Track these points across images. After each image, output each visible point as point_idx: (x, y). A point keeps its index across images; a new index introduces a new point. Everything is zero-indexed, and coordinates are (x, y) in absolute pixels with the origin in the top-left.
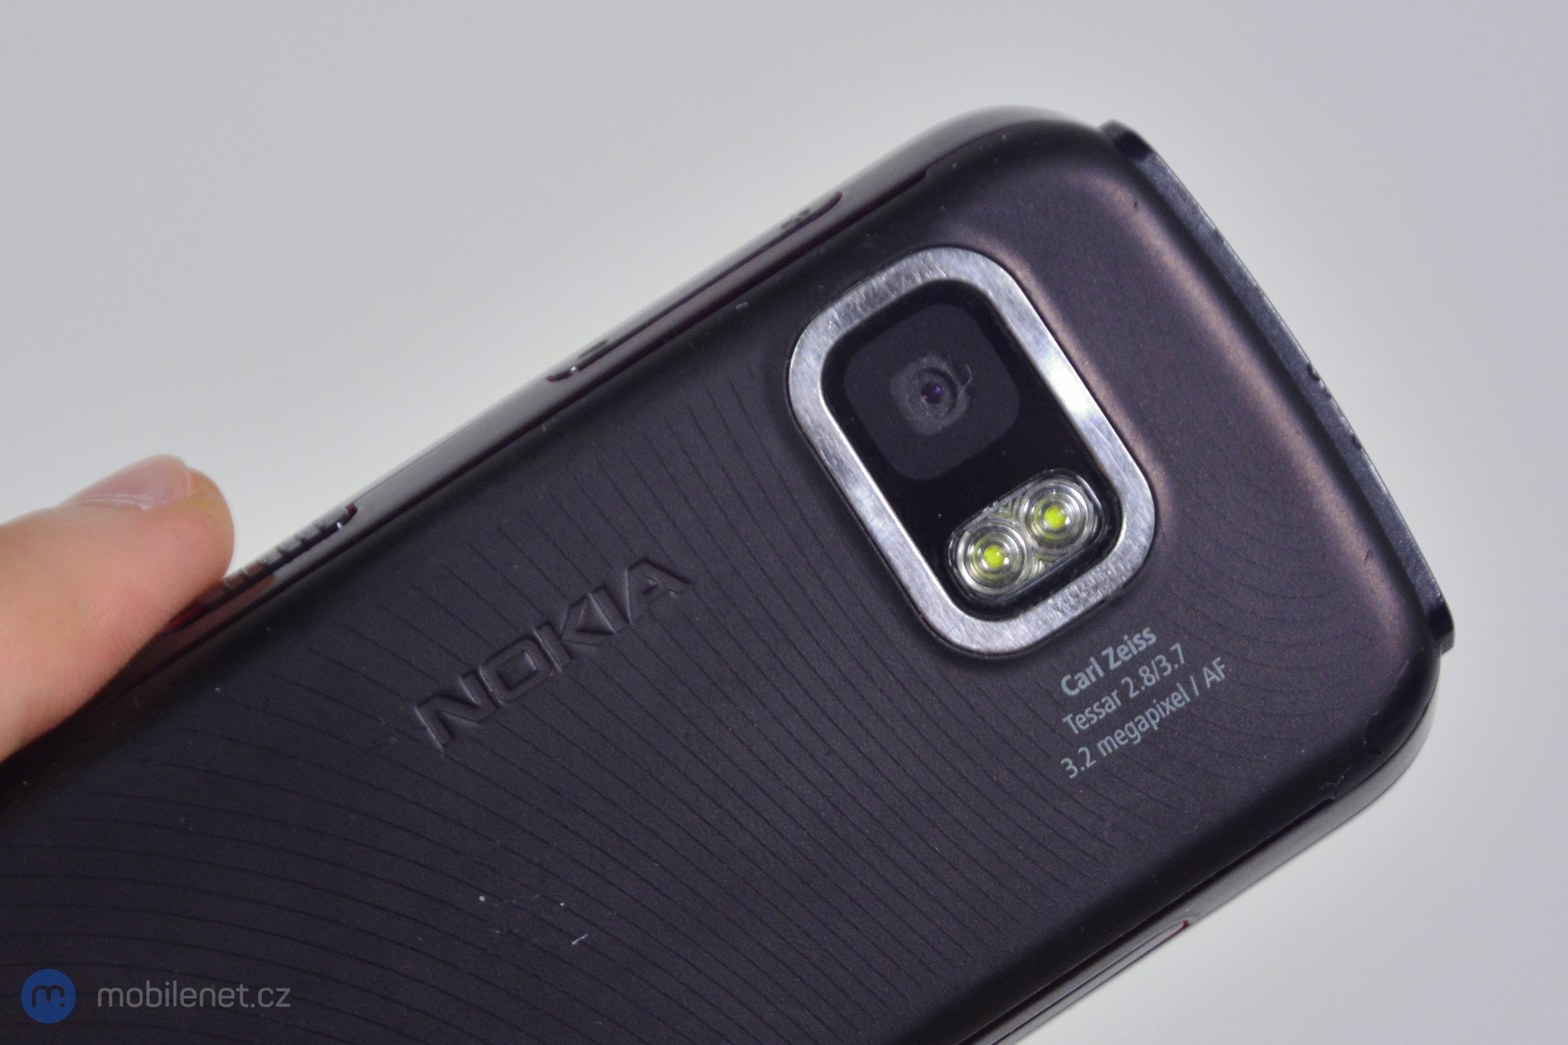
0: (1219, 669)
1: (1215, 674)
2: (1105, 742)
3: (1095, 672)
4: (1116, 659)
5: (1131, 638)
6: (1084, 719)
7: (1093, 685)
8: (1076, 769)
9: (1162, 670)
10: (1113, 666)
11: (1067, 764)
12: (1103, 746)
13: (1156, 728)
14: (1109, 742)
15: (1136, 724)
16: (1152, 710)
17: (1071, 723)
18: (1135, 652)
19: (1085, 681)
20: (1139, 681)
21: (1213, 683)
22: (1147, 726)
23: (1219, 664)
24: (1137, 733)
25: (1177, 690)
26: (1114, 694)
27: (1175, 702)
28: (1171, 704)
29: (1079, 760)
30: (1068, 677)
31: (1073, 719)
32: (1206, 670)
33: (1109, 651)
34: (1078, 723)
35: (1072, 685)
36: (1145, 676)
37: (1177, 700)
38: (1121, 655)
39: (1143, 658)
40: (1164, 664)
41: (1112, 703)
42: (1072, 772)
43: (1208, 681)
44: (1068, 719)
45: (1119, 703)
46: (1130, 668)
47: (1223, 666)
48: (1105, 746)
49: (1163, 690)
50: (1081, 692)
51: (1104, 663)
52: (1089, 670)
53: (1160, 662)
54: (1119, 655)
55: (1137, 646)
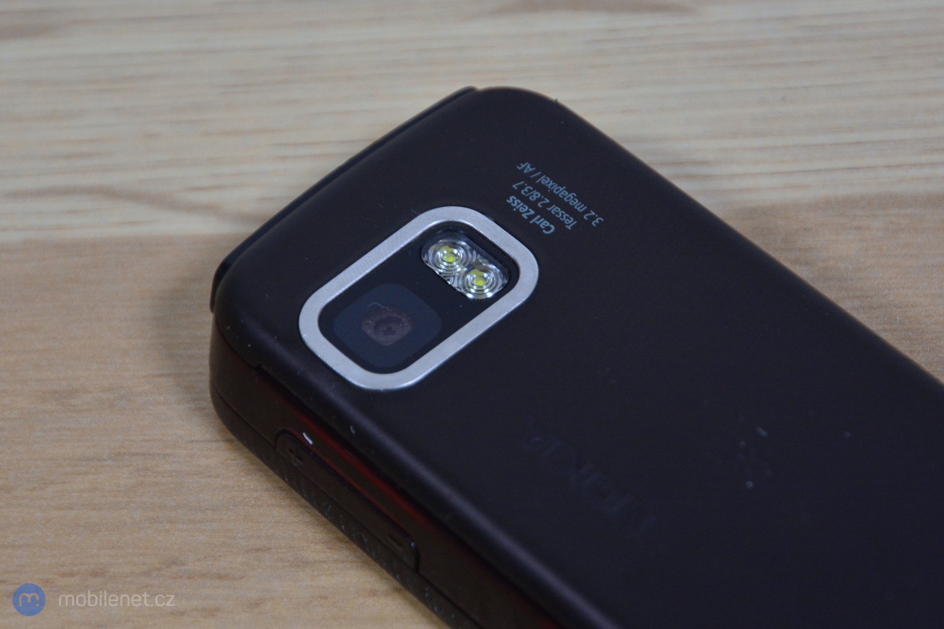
0: (523, 166)
1: (527, 168)
2: (578, 209)
3: (538, 220)
4: (528, 211)
5: (515, 207)
6: (568, 220)
7: (545, 219)
8: (597, 220)
9: (530, 191)
10: (532, 212)
11: (595, 223)
12: (581, 209)
13: (564, 187)
14: (578, 207)
15: (564, 197)
16: (554, 191)
17: (571, 226)
18: (522, 204)
19: (544, 223)
20: (539, 200)
21: (532, 167)
22: (564, 191)
23: (520, 166)
24: (570, 195)
25: (540, 182)
26: (549, 209)
27: (547, 182)
28: (549, 183)
29: (593, 218)
30: (544, 231)
31: (568, 225)
32: (525, 171)
33: (524, 216)
34: (570, 222)
35: (548, 229)
36: (535, 197)
37: (546, 181)
38: (525, 210)
39: (525, 200)
40: (526, 190)
41: (554, 209)
42: (599, 221)
43: (531, 169)
44: (569, 227)
45: (554, 206)
46: (532, 205)
47: (521, 164)
48: (580, 207)
49: (542, 188)
50: (551, 223)
51: (531, 217)
52: (538, 223)
53: (525, 192)
54: (525, 211)
55: (518, 204)
